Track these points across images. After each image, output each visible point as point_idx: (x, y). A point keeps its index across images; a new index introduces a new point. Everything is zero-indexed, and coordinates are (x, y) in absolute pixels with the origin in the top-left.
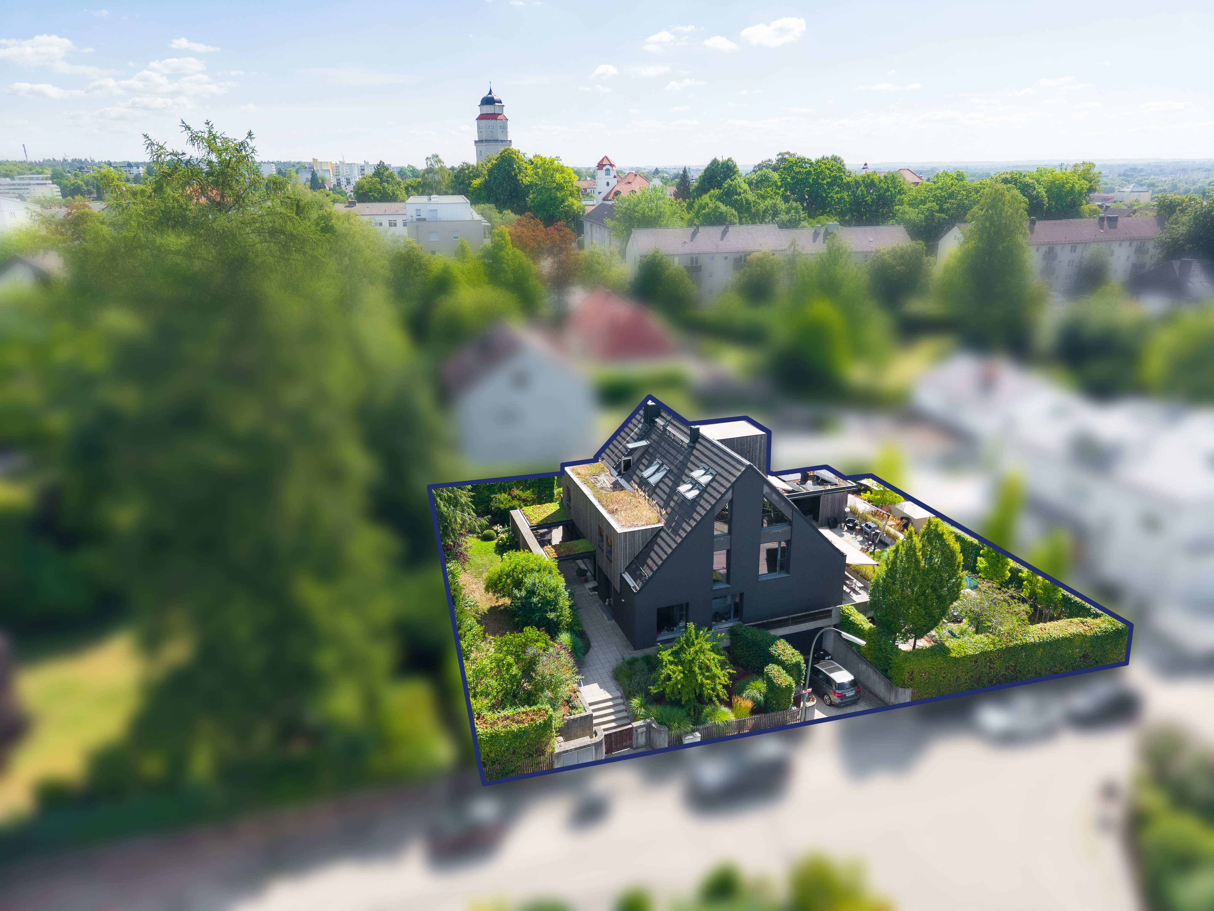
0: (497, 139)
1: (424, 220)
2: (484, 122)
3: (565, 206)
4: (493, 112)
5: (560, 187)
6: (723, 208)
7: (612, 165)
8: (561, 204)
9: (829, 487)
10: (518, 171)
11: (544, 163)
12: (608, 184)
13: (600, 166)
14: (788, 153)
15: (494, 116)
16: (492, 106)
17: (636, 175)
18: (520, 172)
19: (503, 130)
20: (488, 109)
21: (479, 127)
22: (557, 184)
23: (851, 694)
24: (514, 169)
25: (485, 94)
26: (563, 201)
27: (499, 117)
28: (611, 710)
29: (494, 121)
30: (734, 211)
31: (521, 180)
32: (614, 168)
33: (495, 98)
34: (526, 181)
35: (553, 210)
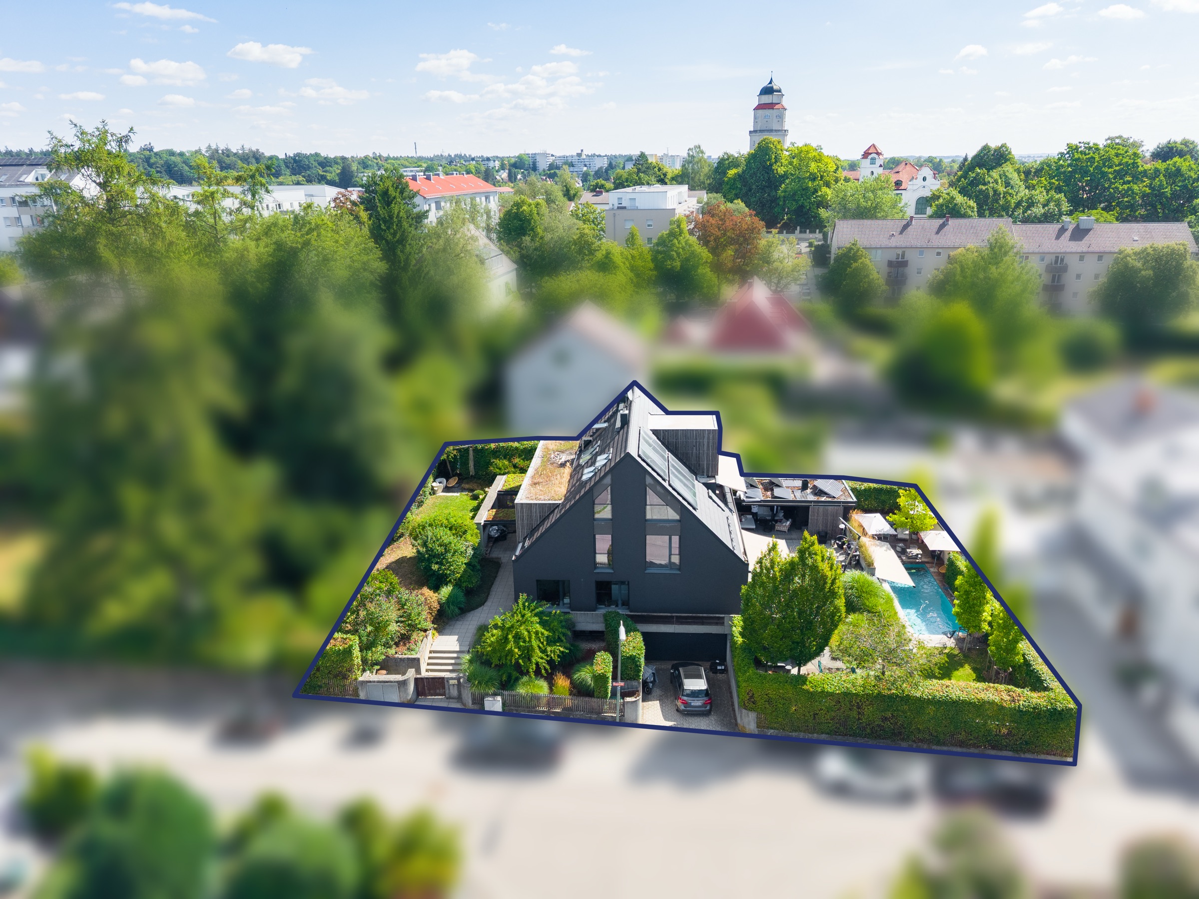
0: (771, 129)
1: (625, 208)
2: (760, 112)
3: (817, 196)
4: (770, 102)
5: (813, 178)
6: (960, 199)
7: (878, 154)
8: (813, 193)
9: (823, 499)
10: (773, 161)
11: (800, 153)
12: (872, 173)
13: (866, 155)
14: (1120, 137)
15: (770, 106)
16: (771, 96)
17: (906, 164)
18: (775, 162)
19: (779, 119)
20: (767, 99)
21: (755, 118)
22: (811, 174)
23: (697, 704)
24: (770, 159)
25: (765, 83)
26: (816, 191)
27: (777, 107)
28: (453, 661)
29: (771, 111)
30: (972, 203)
31: (777, 170)
32: (881, 157)
33: (775, 87)
34: (781, 170)
35: (803, 200)
